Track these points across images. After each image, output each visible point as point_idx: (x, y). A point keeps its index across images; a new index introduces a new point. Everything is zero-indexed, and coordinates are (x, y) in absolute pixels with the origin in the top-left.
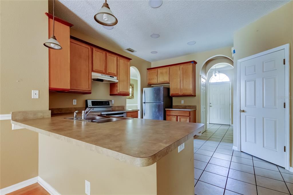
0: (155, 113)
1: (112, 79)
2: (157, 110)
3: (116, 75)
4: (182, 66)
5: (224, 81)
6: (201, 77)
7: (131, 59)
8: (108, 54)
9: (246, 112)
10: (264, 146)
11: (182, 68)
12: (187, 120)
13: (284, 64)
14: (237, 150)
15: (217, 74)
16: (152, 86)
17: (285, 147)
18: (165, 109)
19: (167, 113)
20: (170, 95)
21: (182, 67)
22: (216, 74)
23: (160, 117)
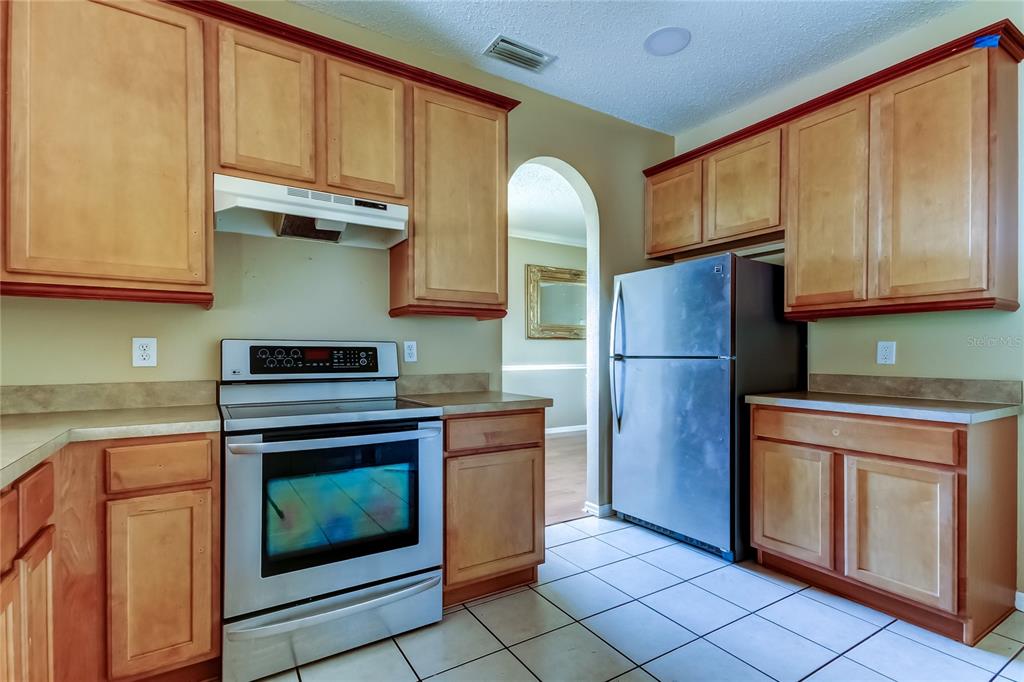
0: (679, 419)
2: (689, 405)
4: (881, 98)
7: (511, 103)
8: (336, 66)
12: (928, 496)
18: (742, 399)
19: (761, 427)
20: (787, 309)
21: (888, 99)
23: (709, 447)
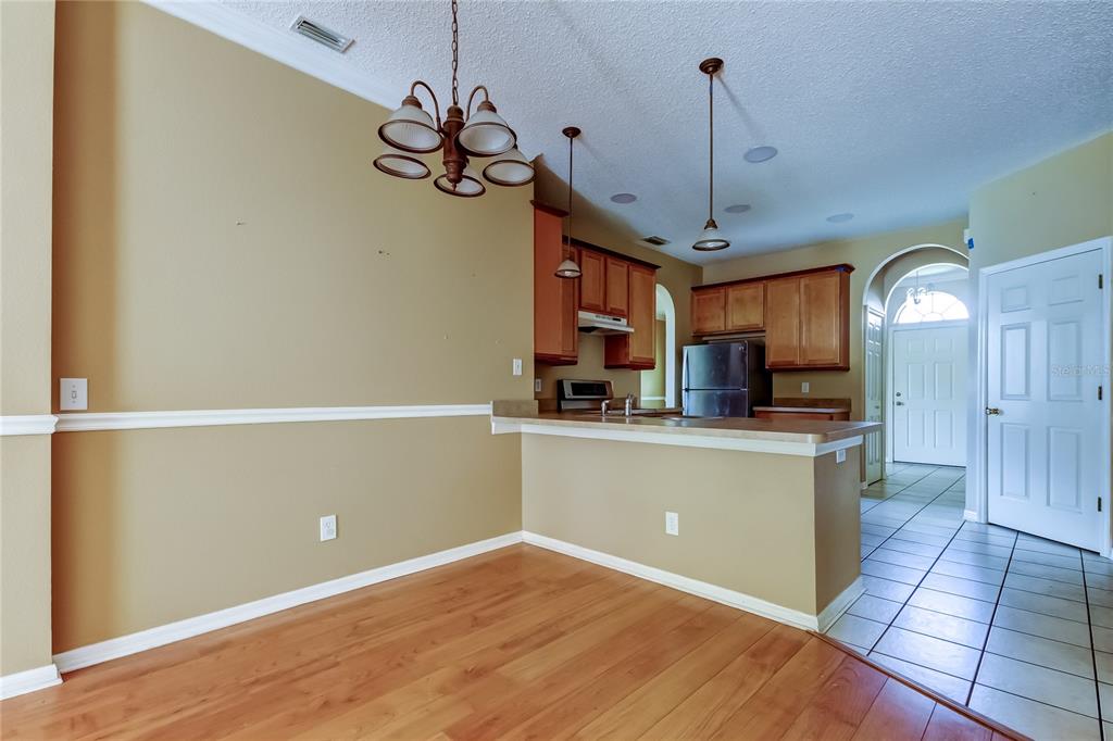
1: (615, 325)
2: (727, 412)
3: (626, 313)
4: (804, 281)
5: (948, 317)
6: (869, 310)
7: (658, 267)
8: (609, 261)
9: (1002, 413)
10: (1048, 504)
11: (806, 286)
13: (1101, 287)
14: (976, 519)
15: (921, 297)
16: (704, 339)
17: (1100, 499)
18: (752, 408)
20: (766, 367)
21: (808, 282)
22: (918, 298)
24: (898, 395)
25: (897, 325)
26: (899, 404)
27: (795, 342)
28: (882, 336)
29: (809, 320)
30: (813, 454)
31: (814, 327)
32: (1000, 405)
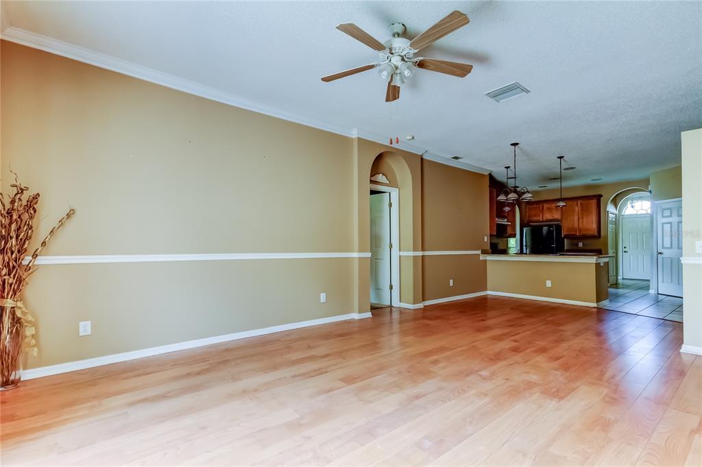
3: (507, 217)
4: (580, 201)
6: (609, 212)
9: (663, 253)
10: (679, 284)
11: (581, 203)
14: (654, 293)
21: (582, 201)
24: (625, 248)
25: (623, 215)
26: (625, 252)
27: (576, 226)
28: (616, 223)
29: (582, 218)
30: (595, 262)
31: (585, 220)
32: (663, 251)
